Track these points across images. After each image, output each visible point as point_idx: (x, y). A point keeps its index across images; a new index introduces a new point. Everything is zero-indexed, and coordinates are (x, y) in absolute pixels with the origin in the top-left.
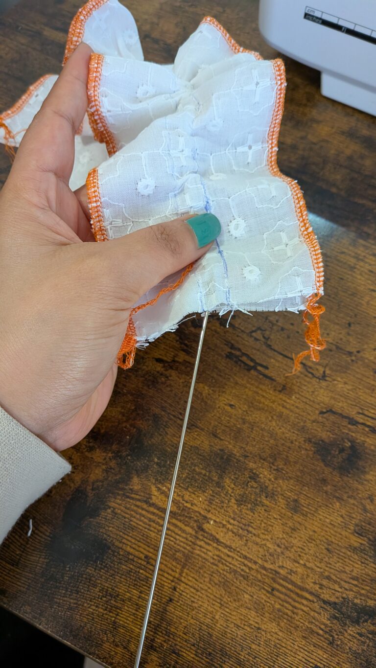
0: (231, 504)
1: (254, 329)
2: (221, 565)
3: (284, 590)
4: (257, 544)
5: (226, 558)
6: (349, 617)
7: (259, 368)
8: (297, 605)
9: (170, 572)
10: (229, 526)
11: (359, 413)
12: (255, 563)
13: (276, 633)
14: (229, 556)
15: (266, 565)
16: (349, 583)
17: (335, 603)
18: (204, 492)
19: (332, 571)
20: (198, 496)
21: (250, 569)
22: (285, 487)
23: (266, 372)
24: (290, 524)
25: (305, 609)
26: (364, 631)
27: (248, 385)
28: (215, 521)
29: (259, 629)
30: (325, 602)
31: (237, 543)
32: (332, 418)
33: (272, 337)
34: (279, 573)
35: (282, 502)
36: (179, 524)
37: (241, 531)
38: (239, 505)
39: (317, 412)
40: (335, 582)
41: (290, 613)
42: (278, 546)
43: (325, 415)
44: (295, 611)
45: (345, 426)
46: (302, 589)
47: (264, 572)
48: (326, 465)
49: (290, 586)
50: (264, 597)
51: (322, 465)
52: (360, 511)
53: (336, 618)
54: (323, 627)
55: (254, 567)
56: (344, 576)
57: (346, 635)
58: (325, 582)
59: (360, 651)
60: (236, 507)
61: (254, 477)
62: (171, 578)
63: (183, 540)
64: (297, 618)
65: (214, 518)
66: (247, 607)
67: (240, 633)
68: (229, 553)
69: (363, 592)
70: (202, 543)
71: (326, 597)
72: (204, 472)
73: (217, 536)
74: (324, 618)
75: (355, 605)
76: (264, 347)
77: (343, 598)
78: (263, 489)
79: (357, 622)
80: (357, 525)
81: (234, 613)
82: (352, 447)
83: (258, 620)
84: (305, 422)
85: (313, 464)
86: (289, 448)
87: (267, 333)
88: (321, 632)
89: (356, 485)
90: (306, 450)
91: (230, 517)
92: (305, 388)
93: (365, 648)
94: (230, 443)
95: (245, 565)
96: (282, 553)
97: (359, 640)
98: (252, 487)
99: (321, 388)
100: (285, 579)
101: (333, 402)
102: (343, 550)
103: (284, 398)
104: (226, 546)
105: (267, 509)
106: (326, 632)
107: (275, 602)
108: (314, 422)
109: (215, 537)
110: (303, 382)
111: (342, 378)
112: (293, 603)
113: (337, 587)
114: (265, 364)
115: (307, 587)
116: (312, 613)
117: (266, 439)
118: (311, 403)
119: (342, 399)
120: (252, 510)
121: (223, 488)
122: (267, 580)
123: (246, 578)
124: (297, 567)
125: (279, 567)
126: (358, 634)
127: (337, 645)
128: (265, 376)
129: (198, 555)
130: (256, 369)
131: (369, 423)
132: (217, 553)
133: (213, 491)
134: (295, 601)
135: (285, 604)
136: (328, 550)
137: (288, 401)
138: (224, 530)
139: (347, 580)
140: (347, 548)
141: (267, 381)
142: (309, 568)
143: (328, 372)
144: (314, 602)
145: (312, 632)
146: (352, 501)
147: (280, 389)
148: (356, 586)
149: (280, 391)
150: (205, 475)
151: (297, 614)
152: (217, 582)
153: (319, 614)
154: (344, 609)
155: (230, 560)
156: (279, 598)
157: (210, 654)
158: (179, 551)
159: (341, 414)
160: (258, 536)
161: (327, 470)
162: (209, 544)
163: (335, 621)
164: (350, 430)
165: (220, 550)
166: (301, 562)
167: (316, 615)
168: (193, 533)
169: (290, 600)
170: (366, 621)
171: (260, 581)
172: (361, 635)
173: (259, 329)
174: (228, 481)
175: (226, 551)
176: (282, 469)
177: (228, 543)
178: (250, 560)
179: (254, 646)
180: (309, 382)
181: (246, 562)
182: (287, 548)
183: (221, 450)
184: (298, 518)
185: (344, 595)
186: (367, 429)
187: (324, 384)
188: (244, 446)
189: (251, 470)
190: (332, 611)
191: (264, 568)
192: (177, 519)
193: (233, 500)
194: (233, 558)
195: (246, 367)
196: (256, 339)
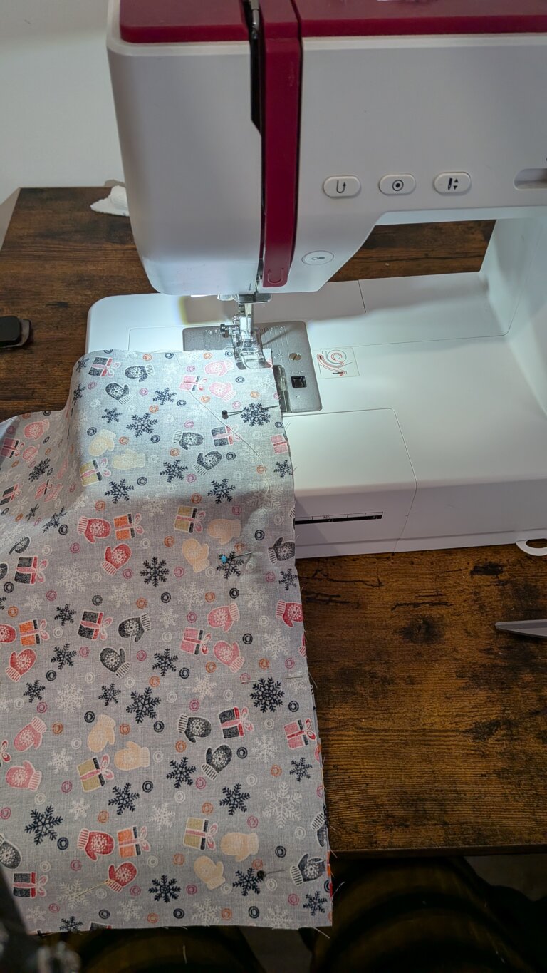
0: (369, 702)
1: (314, 573)
2: (385, 745)
3: (434, 738)
4: (400, 718)
5: (386, 738)
6: (485, 733)
7: (334, 599)
8: (448, 743)
9: (356, 767)
10: (375, 716)
11: (416, 597)
12: (407, 731)
13: (446, 768)
14: (387, 736)
15: (415, 728)
16: (472, 712)
17: (471, 729)
18: (346, 703)
19: (457, 710)
20: (345, 708)
21: (405, 736)
22: (397, 672)
23: (340, 599)
24: (414, 694)
25: (455, 743)
26: (498, 737)
27: (334, 615)
28: (365, 718)
29: (433, 771)
30: (464, 732)
31: (388, 725)
32: (401, 609)
33: (330, 573)
34: (425, 729)
35: (401, 682)
36: (342, 733)
37: (386, 716)
38: (375, 699)
39: (390, 610)
40: (463, 716)
41: (447, 751)
42: (415, 712)
43: (396, 610)
44: (449, 747)
45: (413, 610)
46: (445, 731)
47: (415, 734)
48: (415, 643)
49: (437, 734)
50: (425, 750)
51: (413, 644)
52: (453, 662)
53: (477, 738)
54: (472, 748)
55: (407, 734)
56: (466, 709)
57: (488, 745)
58: (457, 719)
59: (503, 751)
60: (373, 702)
61: (373, 676)
62: (359, 771)
63: (352, 742)
64: (453, 751)
65: (363, 717)
66: (418, 762)
67: (423, 780)
68: (386, 734)
69: (484, 713)
70: (365, 737)
71: (464, 728)
72: (338, 690)
73: (372, 727)
74: (470, 742)
75: (484, 723)
76: (329, 583)
77: (475, 723)
78: (384, 681)
79: (490, 734)
80: (456, 672)
81: (412, 770)
82: (425, 623)
83: (430, 766)
84: (385, 621)
85: (407, 646)
86: (385, 643)
87: (325, 571)
88: (473, 752)
89: (442, 646)
90: (397, 639)
91: (373, 710)
92: (372, 597)
93: (505, 747)
94: (344, 661)
95: (401, 736)
96: (420, 715)
97: (498, 744)
98: (376, 683)
99: (382, 592)
100: (431, 731)
101: (396, 598)
102: (457, 693)
103: (363, 612)
104: (382, 730)
105: (394, 692)
106: (476, 751)
107: (434, 749)
108: (391, 618)
109: (371, 728)
110: (369, 594)
111: (392, 578)
112: (445, 743)
113: (466, 719)
114: (336, 594)
115: (448, 728)
116: (461, 743)
117: (367, 646)
118: (383, 606)
119: (400, 593)
120: (385, 698)
121: (357, 694)
122: (420, 738)
123: (406, 744)
124: (434, 720)
125: (423, 725)
126: (496, 740)
127: (488, 755)
128: (341, 602)
129: (367, 746)
130: (332, 601)
131: (426, 601)
132: (379, 738)
133: (352, 699)
134: (445, 741)
135: (441, 747)
136: (446, 697)
137: (366, 612)
138: (375, 721)
139: (470, 710)
140: (458, 690)
141: (345, 605)
142: (442, 716)
143: (380, 579)
144: (457, 736)
145: (468, 755)
146: (445, 658)
147: (356, 606)
148: (478, 711)
149: (357, 608)
150: (341, 691)
151: (451, 749)
152: (389, 756)
153: (465, 741)
154: (479, 730)
155: (389, 738)
156: (435, 745)
157: (412, 804)
158: (353, 751)
159: (406, 604)
160: (399, 713)
161: (418, 646)
162: (370, 735)
163: (478, 741)
164: (417, 611)
165: (379, 735)
166: (435, 714)
167: (464, 743)
168: (356, 734)
169: (442, 743)
170: (496, 730)
171: (416, 741)
172: (498, 740)
173: (317, 571)
174: (358, 687)
175: (383, 733)
176: (389, 660)
177: (382, 728)
178: (402, 731)
179: (436, 784)
180: (373, 592)
181: (401, 734)
182: (421, 711)
183: (342, 669)
184: (417, 687)
185: (474, 721)
186: (428, 605)
187: (383, 588)
188: (355, 658)
189: (369, 672)
190: (473, 735)
191: (415, 731)
192: (339, 731)
193: (369, 699)
194: (391, 735)
195: (325, 603)
196: (321, 579)
